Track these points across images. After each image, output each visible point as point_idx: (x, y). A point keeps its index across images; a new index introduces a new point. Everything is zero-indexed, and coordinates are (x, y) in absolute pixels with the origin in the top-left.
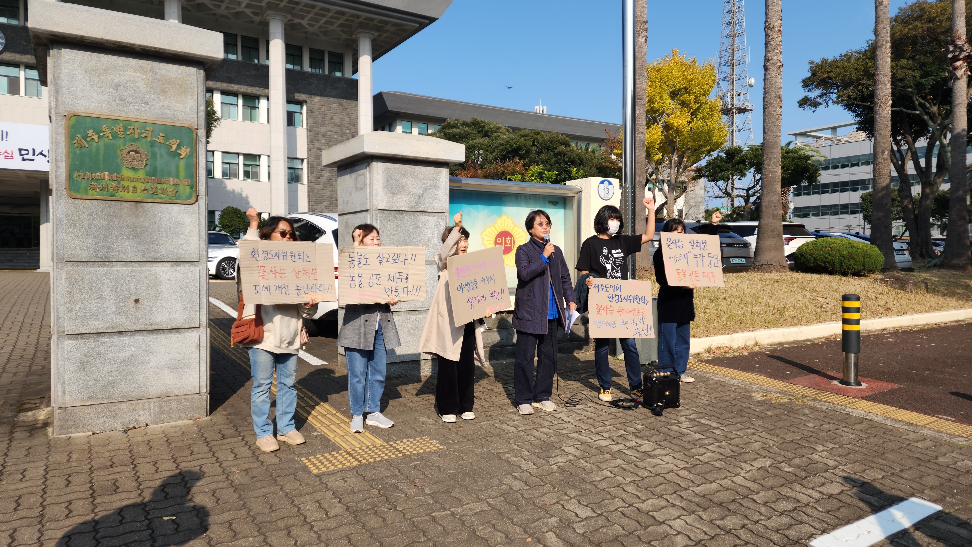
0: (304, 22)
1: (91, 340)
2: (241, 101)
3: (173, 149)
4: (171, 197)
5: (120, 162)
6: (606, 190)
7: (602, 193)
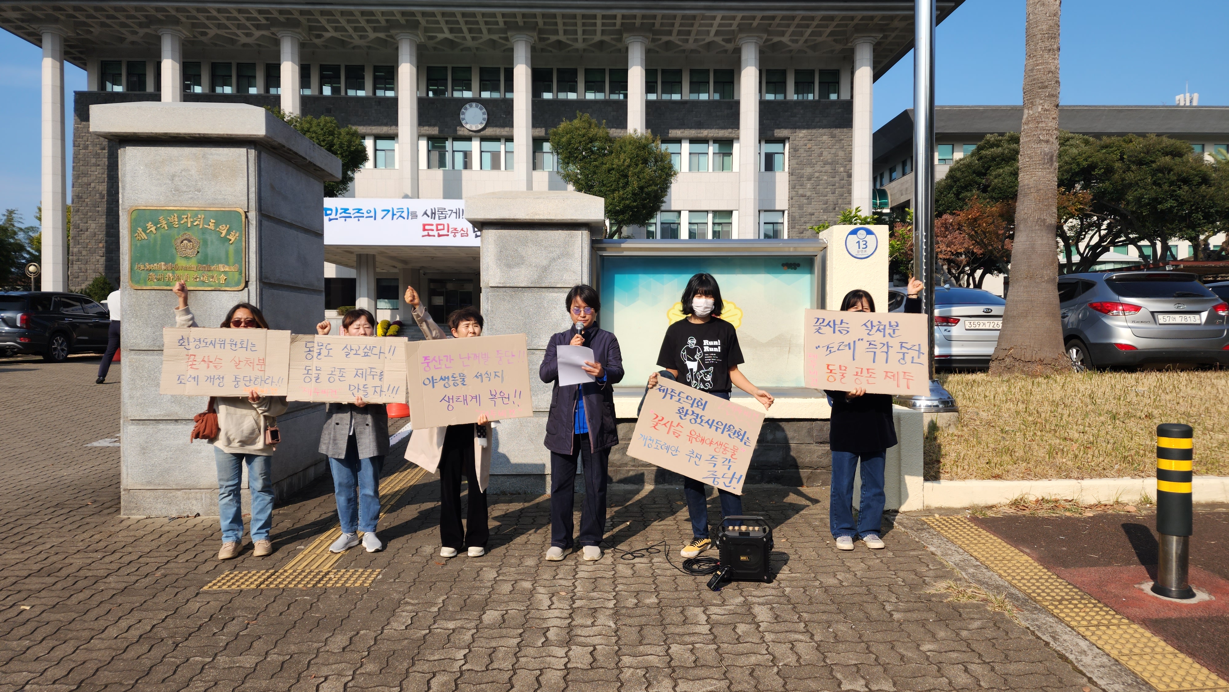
0: (785, 39)
1: (151, 426)
2: (712, 149)
3: (223, 235)
4: (220, 285)
5: (174, 251)
6: (862, 243)
7: (854, 250)
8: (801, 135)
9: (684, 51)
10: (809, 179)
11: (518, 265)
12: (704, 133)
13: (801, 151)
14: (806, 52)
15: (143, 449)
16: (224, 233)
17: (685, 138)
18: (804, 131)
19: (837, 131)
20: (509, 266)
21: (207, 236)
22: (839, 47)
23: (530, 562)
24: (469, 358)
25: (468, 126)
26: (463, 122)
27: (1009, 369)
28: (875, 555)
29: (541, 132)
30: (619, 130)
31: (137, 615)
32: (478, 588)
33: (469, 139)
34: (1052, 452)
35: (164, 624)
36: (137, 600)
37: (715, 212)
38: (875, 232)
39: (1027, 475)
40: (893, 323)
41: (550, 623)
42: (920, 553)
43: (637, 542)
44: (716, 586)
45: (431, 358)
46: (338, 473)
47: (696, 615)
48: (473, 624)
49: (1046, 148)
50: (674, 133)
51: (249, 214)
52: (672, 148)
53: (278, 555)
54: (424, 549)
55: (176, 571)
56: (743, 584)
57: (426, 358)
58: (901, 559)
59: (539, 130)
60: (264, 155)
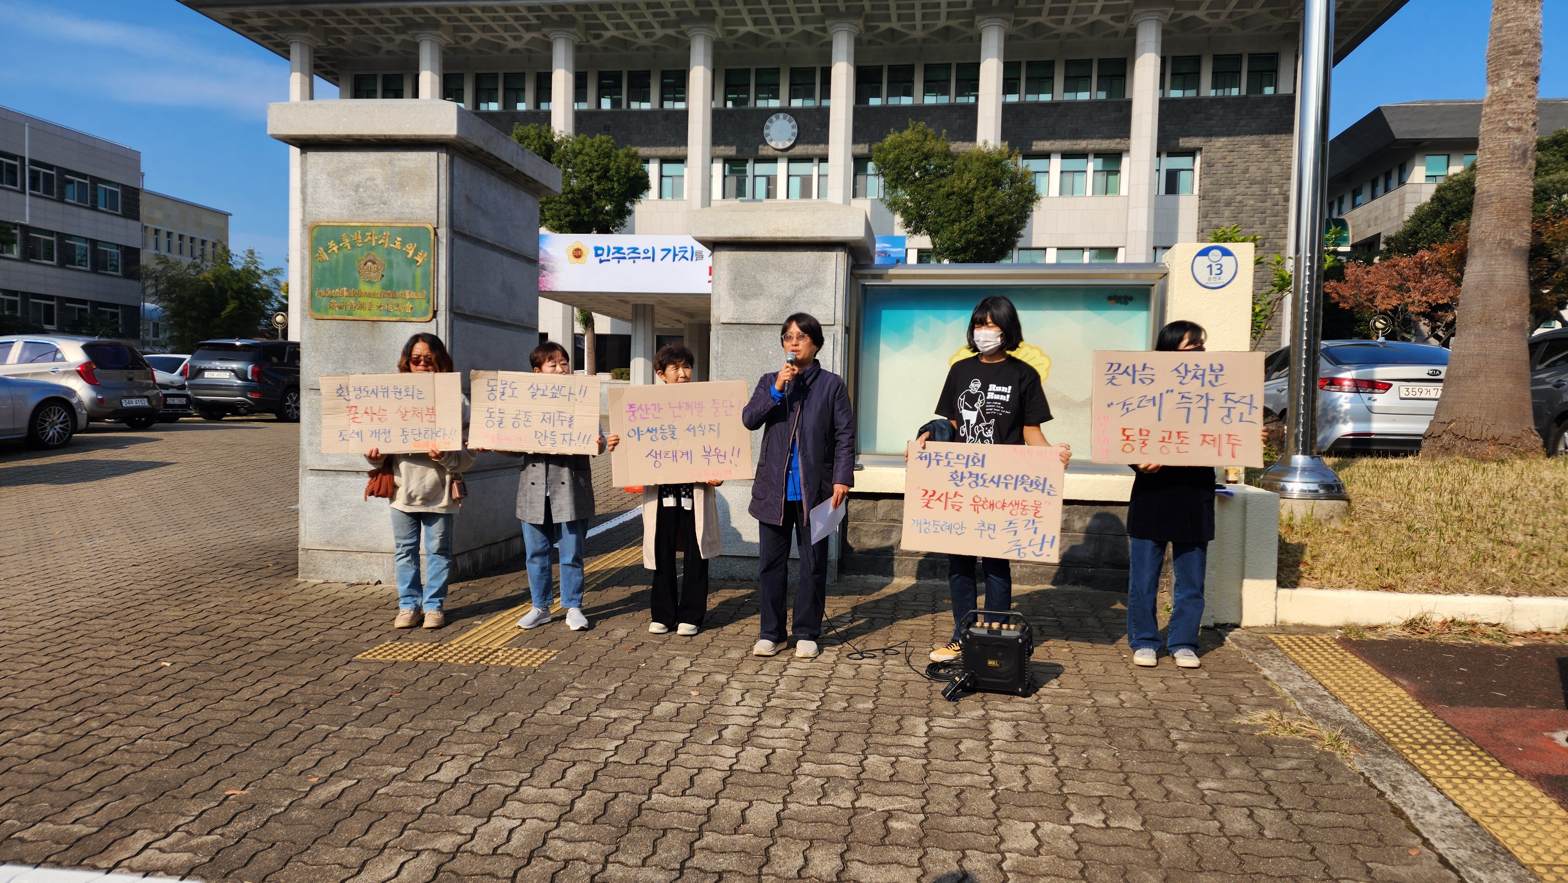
0: (1200, 14)
1: (331, 478)
2: (1092, 165)
3: (410, 256)
4: (406, 314)
5: (357, 275)
6: (1215, 268)
7: (1203, 275)
8: (1219, 144)
9: (1058, 36)
10: (1228, 204)
11: (756, 295)
12: (1081, 145)
13: (1219, 166)
14: (1230, 30)
15: (322, 503)
16: (411, 253)
17: (1056, 152)
18: (1223, 139)
19: (1271, 139)
20: (745, 297)
21: (393, 257)
22: (1278, 21)
23: (735, 654)
24: (680, 407)
25: (773, 144)
26: (768, 139)
27: (1447, 450)
28: (1183, 674)
29: (863, 149)
30: (966, 144)
31: (277, 679)
32: (662, 677)
33: (774, 160)
34: (1479, 558)
35: (302, 690)
36: (284, 663)
37: (1091, 249)
38: (1234, 252)
39: (1432, 588)
40: (1216, 367)
41: (731, 721)
42: (1247, 676)
43: (875, 641)
44: (953, 697)
45: (637, 406)
46: (532, 541)
47: (915, 726)
48: (641, 715)
49: (1517, 139)
50: (1039, 146)
51: (439, 231)
52: (1035, 165)
53: (450, 629)
54: (616, 632)
55: (335, 638)
56: (991, 696)
57: (631, 406)
58: (1217, 682)
59: (861, 146)
60: (457, 160)
